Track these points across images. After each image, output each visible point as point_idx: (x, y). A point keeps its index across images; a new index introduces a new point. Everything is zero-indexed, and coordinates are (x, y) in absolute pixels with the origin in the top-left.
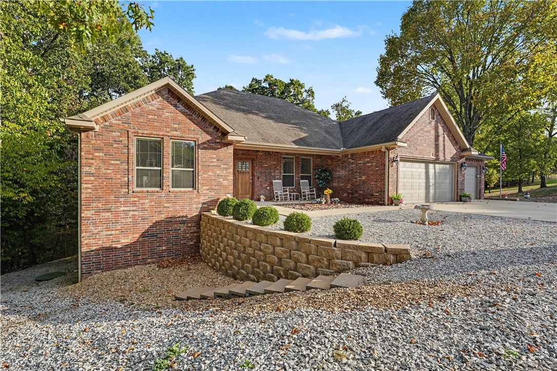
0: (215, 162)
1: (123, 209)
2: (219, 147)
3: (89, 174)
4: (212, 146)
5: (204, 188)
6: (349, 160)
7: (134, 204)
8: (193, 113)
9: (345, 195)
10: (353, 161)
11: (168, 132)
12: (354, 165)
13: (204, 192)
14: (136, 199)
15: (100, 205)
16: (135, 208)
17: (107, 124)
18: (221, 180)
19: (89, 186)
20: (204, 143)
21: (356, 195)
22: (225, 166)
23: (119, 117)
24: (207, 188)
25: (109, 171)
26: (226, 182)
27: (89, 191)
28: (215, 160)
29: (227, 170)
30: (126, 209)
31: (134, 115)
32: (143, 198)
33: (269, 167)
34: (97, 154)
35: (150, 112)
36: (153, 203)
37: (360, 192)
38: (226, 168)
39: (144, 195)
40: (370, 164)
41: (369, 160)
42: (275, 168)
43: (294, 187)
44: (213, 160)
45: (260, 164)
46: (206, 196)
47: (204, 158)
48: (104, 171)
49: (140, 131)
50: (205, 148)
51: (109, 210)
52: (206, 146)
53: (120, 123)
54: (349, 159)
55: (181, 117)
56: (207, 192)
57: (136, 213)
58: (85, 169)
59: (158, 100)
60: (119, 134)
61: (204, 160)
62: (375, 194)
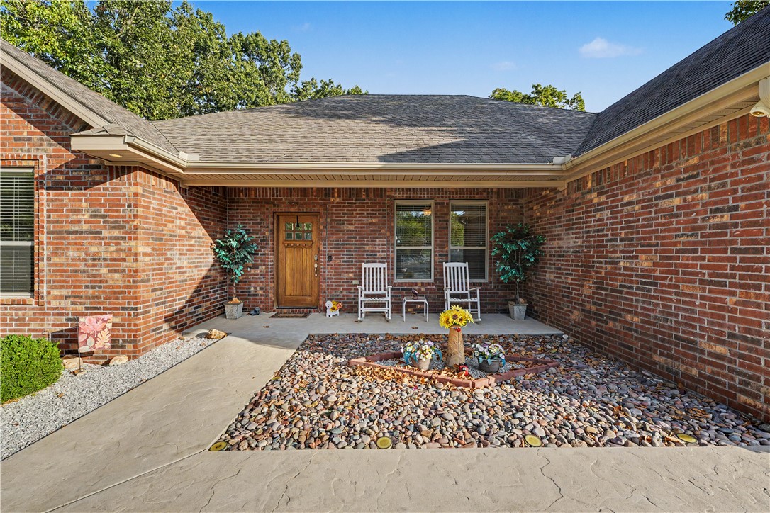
0: (86, 222)
2: (98, 178)
4: (79, 178)
5: (55, 292)
6: (588, 197)
8: (26, 95)
9: (576, 315)
10: (603, 198)
12: (606, 214)
13: (54, 304)
18: (104, 271)
20: (56, 172)
21: (611, 324)
22: (116, 233)
24: (64, 292)
26: (117, 276)
28: (87, 217)
29: (118, 244)
33: (359, 232)
37: (629, 317)
38: (116, 238)
40: (677, 201)
41: (670, 182)
42: (375, 234)
43: (432, 280)
44: (81, 217)
45: (335, 224)
46: (62, 314)
47: (56, 211)
50: (57, 186)
52: (60, 178)
54: (590, 191)
56: (63, 303)
61: (54, 216)
62: (704, 344)
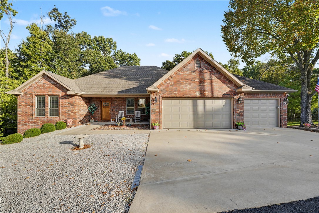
1: (31, 124)
2: (69, 97)
3: (20, 111)
4: (66, 97)
5: (62, 116)
7: (35, 122)
11: (47, 93)
13: (62, 118)
14: (35, 121)
15: (23, 123)
16: (35, 124)
17: (26, 92)
18: (70, 113)
19: (20, 115)
20: (62, 96)
22: (72, 106)
23: (30, 89)
24: (64, 116)
25: (26, 110)
26: (72, 113)
27: (20, 117)
28: (67, 104)
29: (72, 108)
30: (32, 124)
31: (35, 88)
32: (38, 120)
33: (118, 104)
34: (22, 104)
35: (41, 86)
36: (42, 123)
39: (38, 119)
42: (122, 105)
45: (113, 103)
48: (25, 110)
49: (36, 94)
50: (62, 99)
51: (26, 125)
52: (63, 97)
53: (30, 91)
55: (52, 86)
56: (64, 118)
57: (35, 126)
58: (19, 109)
59: (43, 80)
60: (29, 95)
61: (62, 104)
